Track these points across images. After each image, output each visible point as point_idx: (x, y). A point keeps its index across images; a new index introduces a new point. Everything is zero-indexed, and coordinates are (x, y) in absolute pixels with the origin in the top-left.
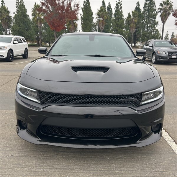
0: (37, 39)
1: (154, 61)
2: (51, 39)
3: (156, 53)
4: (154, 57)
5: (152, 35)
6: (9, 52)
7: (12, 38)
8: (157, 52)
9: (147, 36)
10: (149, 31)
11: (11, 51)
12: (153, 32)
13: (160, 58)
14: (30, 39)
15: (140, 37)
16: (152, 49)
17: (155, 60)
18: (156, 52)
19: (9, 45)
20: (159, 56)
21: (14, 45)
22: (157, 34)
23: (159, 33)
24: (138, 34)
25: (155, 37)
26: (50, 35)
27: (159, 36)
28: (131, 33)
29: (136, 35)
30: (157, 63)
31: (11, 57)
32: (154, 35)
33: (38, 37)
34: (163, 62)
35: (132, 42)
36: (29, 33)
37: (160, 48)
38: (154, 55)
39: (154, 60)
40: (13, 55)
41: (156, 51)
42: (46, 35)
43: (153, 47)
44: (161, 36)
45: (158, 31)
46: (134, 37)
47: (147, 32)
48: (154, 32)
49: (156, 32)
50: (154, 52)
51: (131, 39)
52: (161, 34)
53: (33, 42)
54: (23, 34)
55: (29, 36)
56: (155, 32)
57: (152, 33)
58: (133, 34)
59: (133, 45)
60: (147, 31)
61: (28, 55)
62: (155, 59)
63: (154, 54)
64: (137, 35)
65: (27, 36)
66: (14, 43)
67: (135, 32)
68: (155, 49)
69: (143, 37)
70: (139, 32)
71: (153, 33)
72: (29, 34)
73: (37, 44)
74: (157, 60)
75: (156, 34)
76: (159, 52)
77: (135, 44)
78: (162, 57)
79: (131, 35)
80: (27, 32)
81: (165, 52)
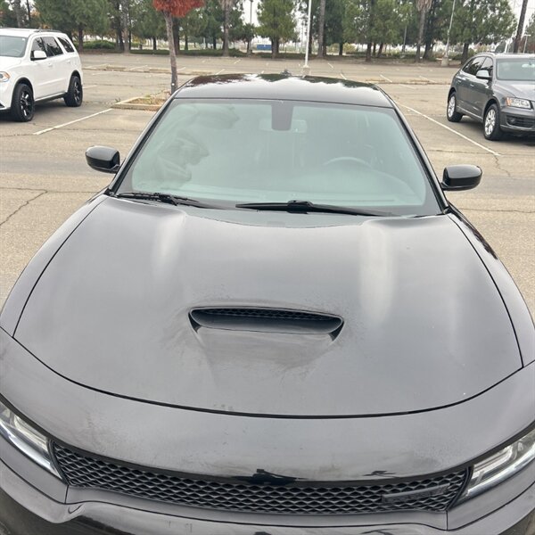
0: (117, 27)
1: (489, 130)
2: (159, 27)
3: (501, 105)
4: (491, 115)
5: (486, 22)
6: (19, 91)
7: (27, 39)
8: (504, 100)
9: (471, 25)
10: (478, 7)
11: (24, 85)
12: (493, 9)
13: (513, 121)
14: (92, 27)
15: (447, 25)
16: (487, 87)
17: (494, 128)
18: (499, 100)
19: (16, 67)
20: (510, 116)
21: (35, 63)
22: (503, 17)
23: (510, 14)
24: (440, 14)
25: (497, 28)
26: (157, 14)
27: (509, 24)
28: (420, 13)
29: (434, 19)
30: (500, 136)
31: (25, 106)
32: (494, 21)
33: (118, 19)
34: (520, 136)
35: (420, 42)
36: (89, 6)
37: (514, 86)
38: (493, 108)
39: (491, 128)
40: (31, 99)
41: (500, 95)
42: (144, 14)
43: (490, 80)
44: (515, 25)
45: (509, 9)
46: (427, 25)
47: (473, 8)
48: (494, 11)
49: (501, 9)
50: (493, 101)
51: (418, 31)
52: (518, 17)
53: (104, 35)
54: (70, 10)
55: (89, 17)
56: (497, 11)
57: (487, 12)
58: (423, 17)
59: (423, 49)
60: (472, 6)
61: (80, 95)
62: (493, 123)
63: (494, 105)
64: (436, 19)
65: (84, 16)
66: (33, 59)
67: (431, 10)
68: (498, 88)
69: (456, 25)
70: (445, 10)
71: (491, 13)
72: (89, 8)
73: (115, 41)
74: (500, 127)
75: (500, 15)
76: (509, 101)
77: (428, 48)
78: (520, 120)
79: (419, 19)
80: (84, 5)
81: (530, 101)
